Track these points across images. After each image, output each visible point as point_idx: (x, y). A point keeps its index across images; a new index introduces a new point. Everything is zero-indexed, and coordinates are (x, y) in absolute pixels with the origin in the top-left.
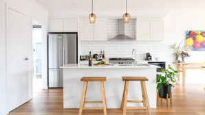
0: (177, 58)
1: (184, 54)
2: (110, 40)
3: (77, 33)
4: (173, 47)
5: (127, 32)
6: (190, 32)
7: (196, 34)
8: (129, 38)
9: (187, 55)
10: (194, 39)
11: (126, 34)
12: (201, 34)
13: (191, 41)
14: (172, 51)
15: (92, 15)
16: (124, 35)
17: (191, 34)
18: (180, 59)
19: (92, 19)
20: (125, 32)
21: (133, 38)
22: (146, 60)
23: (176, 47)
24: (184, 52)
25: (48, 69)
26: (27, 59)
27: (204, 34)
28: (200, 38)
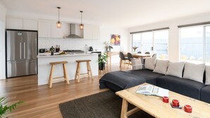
0: (107, 49)
1: (111, 47)
3: (37, 31)
4: (105, 43)
7: (116, 37)
17: (113, 36)
19: (59, 25)
20: (76, 32)
22: (90, 51)
27: (119, 37)
28: (117, 39)
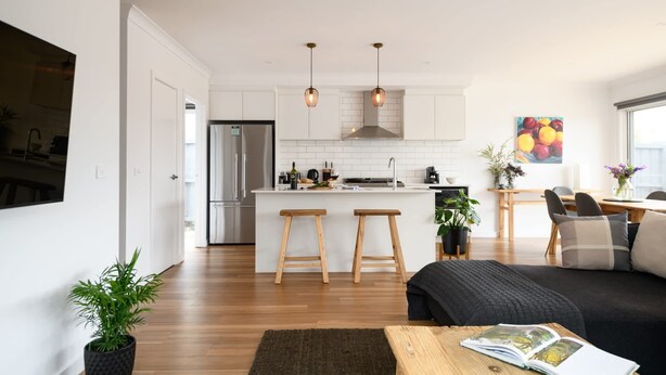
0: (497, 180)
1: (514, 171)
2: (346, 137)
3: (273, 123)
4: (487, 153)
5: (384, 120)
6: (527, 119)
7: (541, 126)
8: (388, 135)
9: (518, 171)
10: (536, 136)
11: (380, 125)
12: (551, 125)
13: (528, 141)
14: (486, 164)
15: (311, 90)
16: (377, 127)
17: (527, 126)
18: (504, 181)
19: (311, 97)
20: (380, 119)
21: (396, 135)
22: (426, 182)
23: (495, 153)
24: (515, 165)
25: (209, 202)
26: (174, 177)
27: (556, 125)
28: (548, 135)
